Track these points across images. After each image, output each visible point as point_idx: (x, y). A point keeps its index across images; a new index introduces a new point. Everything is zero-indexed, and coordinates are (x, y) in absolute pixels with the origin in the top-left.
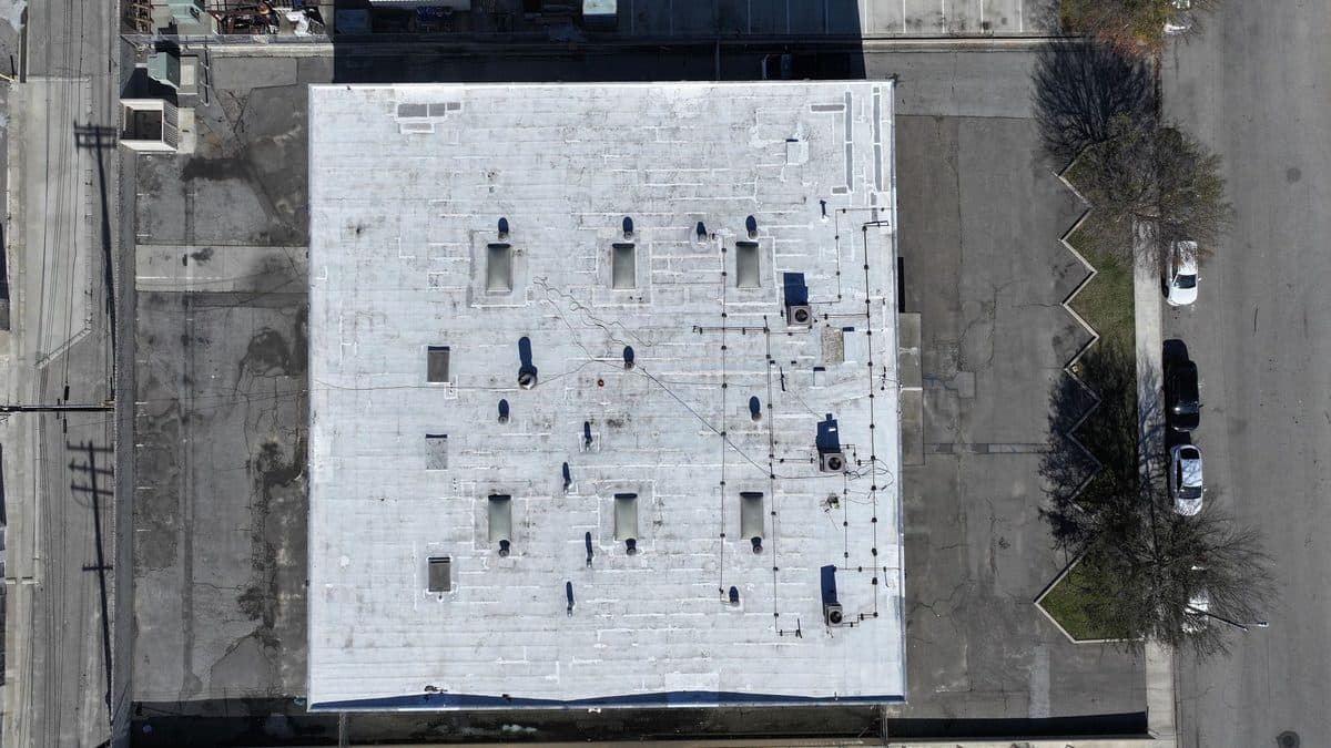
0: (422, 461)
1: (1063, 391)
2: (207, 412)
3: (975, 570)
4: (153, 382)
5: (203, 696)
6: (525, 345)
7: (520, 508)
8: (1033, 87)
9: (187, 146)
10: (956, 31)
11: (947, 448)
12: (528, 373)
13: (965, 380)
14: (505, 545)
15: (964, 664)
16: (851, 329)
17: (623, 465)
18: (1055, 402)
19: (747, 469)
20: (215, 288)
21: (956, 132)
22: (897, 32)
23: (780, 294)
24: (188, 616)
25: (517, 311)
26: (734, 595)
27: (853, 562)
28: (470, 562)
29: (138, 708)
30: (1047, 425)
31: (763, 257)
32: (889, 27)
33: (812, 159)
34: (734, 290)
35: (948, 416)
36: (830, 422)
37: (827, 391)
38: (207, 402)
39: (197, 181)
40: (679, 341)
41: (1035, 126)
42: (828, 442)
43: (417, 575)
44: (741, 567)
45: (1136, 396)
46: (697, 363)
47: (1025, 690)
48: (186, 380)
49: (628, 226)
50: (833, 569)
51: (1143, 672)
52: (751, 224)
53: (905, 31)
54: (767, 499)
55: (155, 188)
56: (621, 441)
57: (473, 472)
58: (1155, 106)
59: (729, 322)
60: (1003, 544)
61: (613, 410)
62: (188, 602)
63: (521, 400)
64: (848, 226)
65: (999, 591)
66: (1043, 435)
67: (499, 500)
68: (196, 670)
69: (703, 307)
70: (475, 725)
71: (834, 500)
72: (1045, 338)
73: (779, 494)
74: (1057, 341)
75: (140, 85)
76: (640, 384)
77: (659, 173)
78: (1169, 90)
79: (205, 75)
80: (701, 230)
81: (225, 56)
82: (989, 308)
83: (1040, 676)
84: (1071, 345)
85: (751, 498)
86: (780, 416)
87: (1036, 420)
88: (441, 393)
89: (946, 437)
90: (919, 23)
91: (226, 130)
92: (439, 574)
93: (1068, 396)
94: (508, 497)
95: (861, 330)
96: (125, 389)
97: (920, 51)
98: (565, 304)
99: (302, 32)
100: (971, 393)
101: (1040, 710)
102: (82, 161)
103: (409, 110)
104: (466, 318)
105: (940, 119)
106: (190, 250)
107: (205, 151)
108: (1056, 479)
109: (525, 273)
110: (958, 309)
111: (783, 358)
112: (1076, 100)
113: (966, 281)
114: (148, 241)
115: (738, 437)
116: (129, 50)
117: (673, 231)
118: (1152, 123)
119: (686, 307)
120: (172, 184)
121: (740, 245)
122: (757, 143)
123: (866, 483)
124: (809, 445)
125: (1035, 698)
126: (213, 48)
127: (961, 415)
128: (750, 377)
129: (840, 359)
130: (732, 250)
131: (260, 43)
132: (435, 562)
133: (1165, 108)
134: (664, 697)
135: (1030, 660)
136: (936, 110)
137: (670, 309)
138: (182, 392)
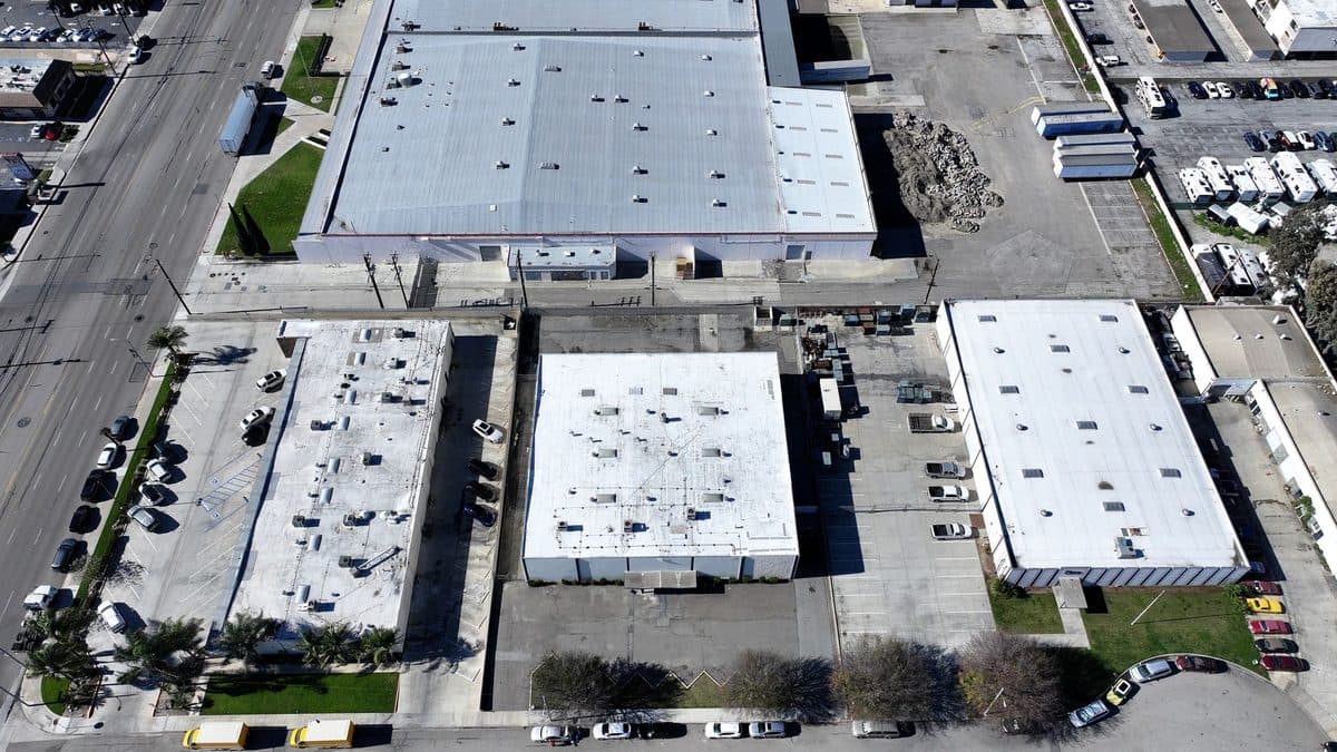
0: (632, 386)
1: (660, 671)
2: (652, 335)
3: (571, 625)
4: (664, 320)
5: (541, 337)
6: (678, 419)
7: (613, 418)
8: (816, 657)
9: (757, 329)
10: (840, 620)
11: (632, 613)
12: (667, 421)
13: (665, 622)
14: (598, 413)
15: (526, 619)
16: (686, 537)
17: (629, 452)
18: (654, 666)
19: (625, 496)
20: (701, 338)
21: (789, 618)
22: (836, 592)
23: (701, 510)
24: (573, 332)
25: (691, 418)
26: (574, 493)
27: (584, 538)
28: (592, 403)
29: (539, 317)
30: (642, 662)
31: (717, 504)
32: (839, 589)
33: (762, 523)
34: (702, 493)
35: (647, 613)
36: (645, 529)
37: (659, 528)
38: (656, 336)
39: (743, 332)
40: (680, 472)
41: (795, 658)
42: (636, 527)
43: (588, 386)
44: (584, 496)
45: (656, 708)
46: (670, 478)
47: (510, 649)
48: (664, 330)
49: (729, 455)
50: (581, 530)
51: (513, 710)
52: (731, 500)
53: (837, 596)
54: (613, 504)
55: (740, 319)
56: (638, 452)
57: (627, 403)
58: (812, 722)
59: (688, 491)
60: (584, 638)
61: (652, 449)
62: (578, 332)
63: (657, 418)
64: (732, 538)
65: (560, 637)
66: (636, 660)
67: (617, 411)
68: (552, 335)
69: (695, 481)
70: (520, 424)
71: (611, 530)
72: (686, 661)
73: (616, 509)
74: (685, 667)
75: (778, 313)
76: (662, 458)
77: (751, 467)
78: (822, 729)
79: (785, 334)
80: (727, 481)
81: (795, 340)
82: (702, 634)
83: (516, 656)
84: (683, 674)
85: (614, 497)
86: (649, 508)
87: (645, 656)
88: (658, 391)
89: (637, 613)
90: (842, 602)
91: (764, 341)
92: (588, 393)
93: (657, 673)
94: (617, 413)
95: (686, 542)
96: (661, 312)
97: (828, 603)
98: (695, 432)
99: (807, 362)
100: (659, 624)
101: (499, 656)
102: (749, 298)
103: (770, 384)
104: (688, 401)
105: (795, 611)
106: (716, 331)
107: (754, 335)
108: (615, 666)
109: (706, 419)
110: (701, 619)
111: (673, 510)
112: (812, 679)
113: (714, 623)
114: (719, 318)
115: (640, 493)
116: (791, 310)
117: (726, 471)
118: (803, 720)
119: (694, 475)
120: (742, 325)
121: (721, 496)
122: (767, 503)
123: (618, 543)
124: (635, 520)
125: (507, 654)
126: (797, 338)
127: (647, 620)
128: (664, 498)
129: (673, 532)
130: (720, 492)
131: (800, 350)
132: (594, 391)
133: (812, 728)
134: (532, 468)
135: (525, 651)
136: (799, 609)
137: (694, 470)
138: (660, 328)
